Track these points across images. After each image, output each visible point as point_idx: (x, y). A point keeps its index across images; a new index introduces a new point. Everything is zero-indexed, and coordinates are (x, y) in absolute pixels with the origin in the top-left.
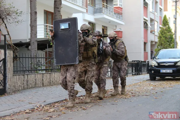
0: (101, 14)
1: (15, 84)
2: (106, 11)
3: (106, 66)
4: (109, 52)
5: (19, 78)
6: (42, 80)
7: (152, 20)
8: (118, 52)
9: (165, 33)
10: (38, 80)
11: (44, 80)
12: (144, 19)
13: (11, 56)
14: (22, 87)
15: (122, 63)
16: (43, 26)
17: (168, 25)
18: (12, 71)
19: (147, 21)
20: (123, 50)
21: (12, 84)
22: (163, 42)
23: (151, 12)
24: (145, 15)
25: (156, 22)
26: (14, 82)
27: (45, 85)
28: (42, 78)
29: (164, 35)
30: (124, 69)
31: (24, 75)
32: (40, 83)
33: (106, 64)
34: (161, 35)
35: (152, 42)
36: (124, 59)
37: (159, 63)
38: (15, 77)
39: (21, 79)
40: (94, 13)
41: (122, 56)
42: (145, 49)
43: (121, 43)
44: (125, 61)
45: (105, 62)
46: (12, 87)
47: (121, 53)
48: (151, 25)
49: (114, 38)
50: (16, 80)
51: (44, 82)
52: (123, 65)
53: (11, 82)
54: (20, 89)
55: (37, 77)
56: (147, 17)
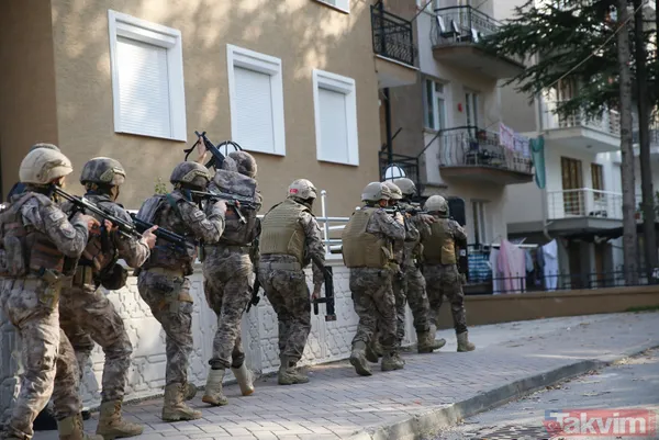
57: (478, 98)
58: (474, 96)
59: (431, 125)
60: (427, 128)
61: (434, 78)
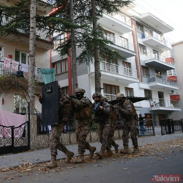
0: (154, 82)
1: (39, 142)
2: (159, 80)
3: (109, 126)
4: (108, 112)
5: (43, 138)
6: (68, 138)
8: (125, 112)
10: (65, 139)
11: (71, 139)
13: (35, 119)
14: (47, 145)
15: (131, 122)
18: (36, 131)
20: (130, 109)
21: (36, 142)
26: (38, 141)
27: (72, 143)
28: (69, 137)
30: (133, 129)
31: (48, 135)
32: (67, 141)
33: (108, 124)
36: (133, 118)
38: (39, 136)
39: (45, 138)
40: (149, 82)
41: (130, 116)
43: (128, 103)
44: (134, 120)
45: (106, 122)
46: (35, 145)
47: (128, 112)
49: (121, 99)
50: (41, 139)
51: (71, 140)
52: (133, 125)
53: (35, 141)
54: (45, 146)
55: (63, 136)
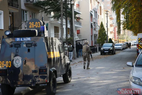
7: (94, 23)
9: (102, 31)
12: (91, 23)
16: (54, 34)
17: (103, 27)
19: (92, 24)
22: (101, 36)
23: (94, 19)
24: (91, 21)
25: (96, 23)
29: (102, 32)
34: (100, 32)
35: (95, 35)
37: (104, 49)
42: (91, 40)
48: (94, 25)
56: (92, 22)
57: (35, 14)
58: (34, 14)
59: (24, 20)
60: (23, 21)
61: (25, 10)
